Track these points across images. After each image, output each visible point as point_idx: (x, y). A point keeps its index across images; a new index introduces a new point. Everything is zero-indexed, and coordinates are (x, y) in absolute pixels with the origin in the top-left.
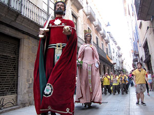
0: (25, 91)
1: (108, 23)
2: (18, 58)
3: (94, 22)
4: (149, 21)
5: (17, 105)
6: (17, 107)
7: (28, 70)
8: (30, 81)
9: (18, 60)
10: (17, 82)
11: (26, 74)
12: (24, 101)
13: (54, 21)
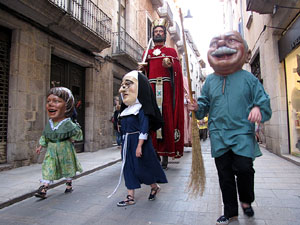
0: (23, 137)
1: (189, 12)
2: (8, 70)
3: (159, 9)
4: (267, 15)
5: (6, 162)
6: (7, 166)
7: (28, 96)
8: (31, 117)
9: (8, 74)
10: (6, 118)
11: (25, 103)
12: (20, 154)
13: (153, 51)
